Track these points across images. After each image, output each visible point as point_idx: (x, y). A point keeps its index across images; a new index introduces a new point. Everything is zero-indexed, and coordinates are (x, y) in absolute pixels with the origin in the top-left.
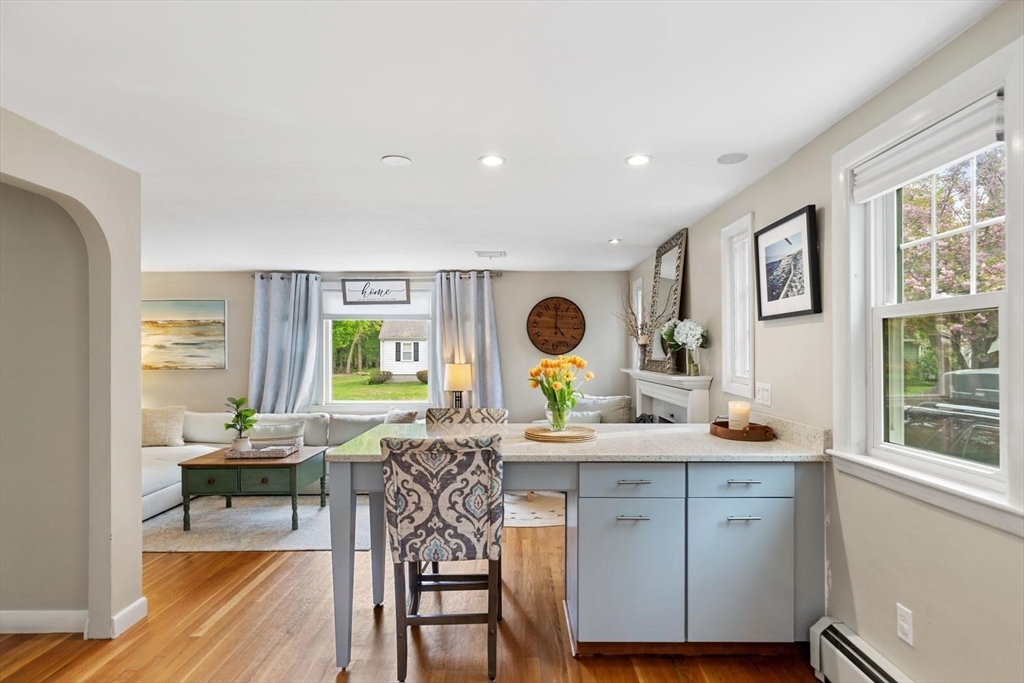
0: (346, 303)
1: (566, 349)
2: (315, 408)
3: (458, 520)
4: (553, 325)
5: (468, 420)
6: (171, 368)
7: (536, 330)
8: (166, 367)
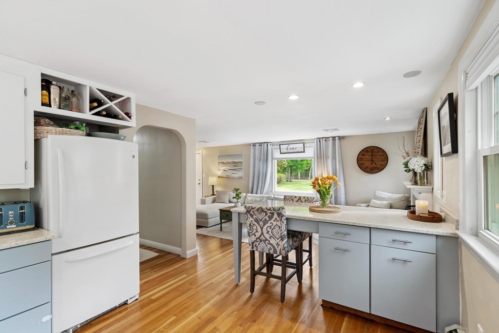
0: (281, 153)
1: (377, 171)
2: (270, 193)
3: (270, 238)
4: (370, 159)
5: (299, 201)
6: (228, 177)
7: (362, 162)
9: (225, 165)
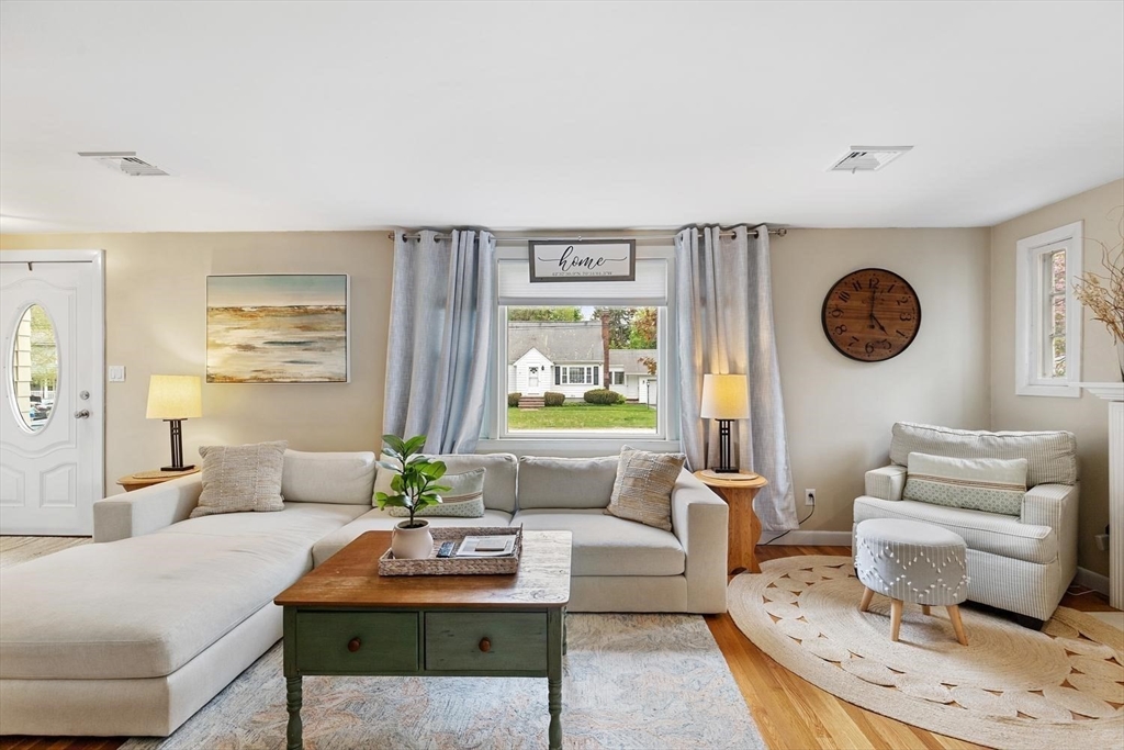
0: (534, 279)
1: (887, 352)
2: (483, 446)
4: (865, 314)
6: (262, 381)
7: (839, 322)
8: (255, 378)
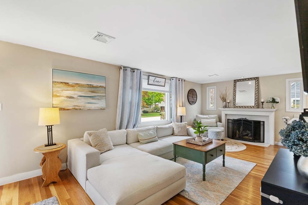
0: (148, 84)
1: (194, 103)
7: (189, 98)
9: (71, 88)
